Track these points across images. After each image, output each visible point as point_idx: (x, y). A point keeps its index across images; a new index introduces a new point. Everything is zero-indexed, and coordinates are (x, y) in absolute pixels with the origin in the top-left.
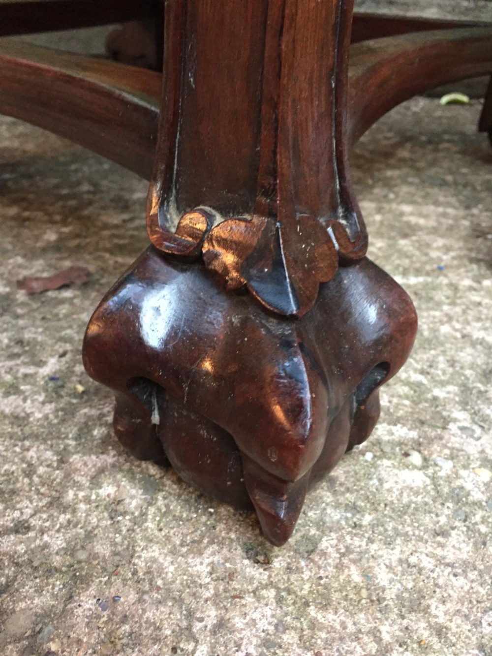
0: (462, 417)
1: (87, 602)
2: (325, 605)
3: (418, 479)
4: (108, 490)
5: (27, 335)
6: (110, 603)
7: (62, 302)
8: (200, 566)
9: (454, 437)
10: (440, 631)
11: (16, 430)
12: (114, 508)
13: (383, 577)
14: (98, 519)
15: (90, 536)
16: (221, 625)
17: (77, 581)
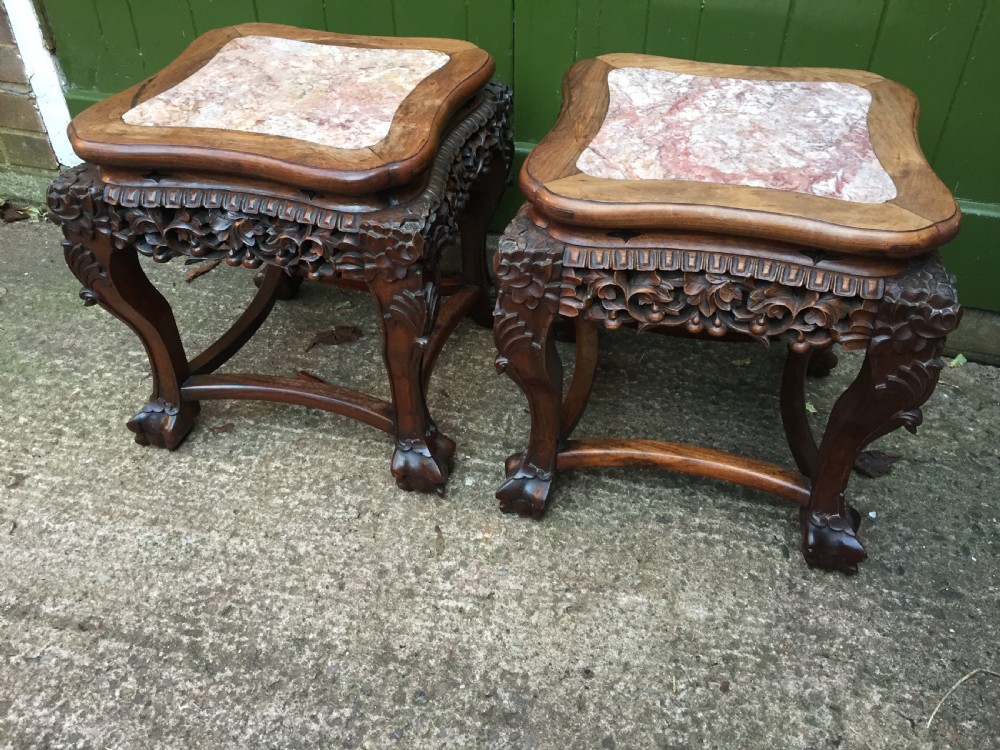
0: (305, 488)
1: (201, 515)
2: (243, 521)
3: (281, 501)
4: (212, 496)
5: (208, 451)
6: (204, 516)
7: (222, 438)
8: (224, 512)
9: (299, 494)
10: (261, 529)
12: (212, 500)
13: (257, 519)
14: (208, 501)
17: (200, 511)
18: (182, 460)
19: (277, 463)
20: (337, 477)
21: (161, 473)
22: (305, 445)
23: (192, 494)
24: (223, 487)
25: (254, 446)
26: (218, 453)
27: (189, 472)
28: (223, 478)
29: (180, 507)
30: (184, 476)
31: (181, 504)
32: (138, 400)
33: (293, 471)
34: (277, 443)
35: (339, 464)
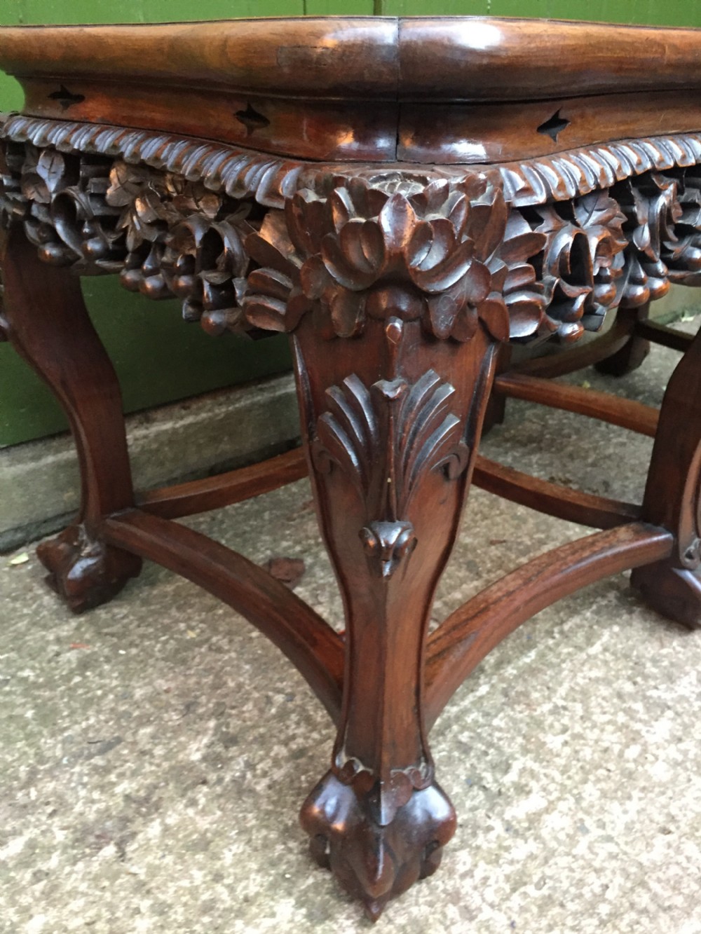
0: (640, 726)
1: (654, 886)
3: (661, 765)
6: (659, 880)
11: (538, 862)
15: (623, 870)
16: (688, 859)
17: (643, 884)
18: (461, 869)
19: (554, 741)
20: (628, 687)
21: (481, 917)
22: (526, 694)
23: (580, 883)
24: (583, 829)
25: (486, 753)
26: (474, 809)
27: (508, 869)
28: (557, 823)
29: (615, 915)
30: (517, 883)
31: (604, 909)
32: (193, 892)
33: (584, 729)
34: (496, 722)
35: (595, 673)
